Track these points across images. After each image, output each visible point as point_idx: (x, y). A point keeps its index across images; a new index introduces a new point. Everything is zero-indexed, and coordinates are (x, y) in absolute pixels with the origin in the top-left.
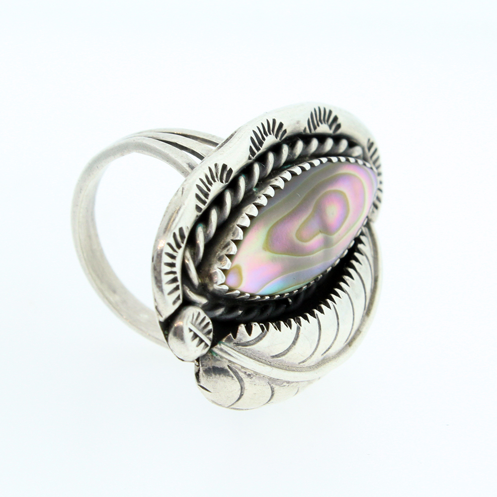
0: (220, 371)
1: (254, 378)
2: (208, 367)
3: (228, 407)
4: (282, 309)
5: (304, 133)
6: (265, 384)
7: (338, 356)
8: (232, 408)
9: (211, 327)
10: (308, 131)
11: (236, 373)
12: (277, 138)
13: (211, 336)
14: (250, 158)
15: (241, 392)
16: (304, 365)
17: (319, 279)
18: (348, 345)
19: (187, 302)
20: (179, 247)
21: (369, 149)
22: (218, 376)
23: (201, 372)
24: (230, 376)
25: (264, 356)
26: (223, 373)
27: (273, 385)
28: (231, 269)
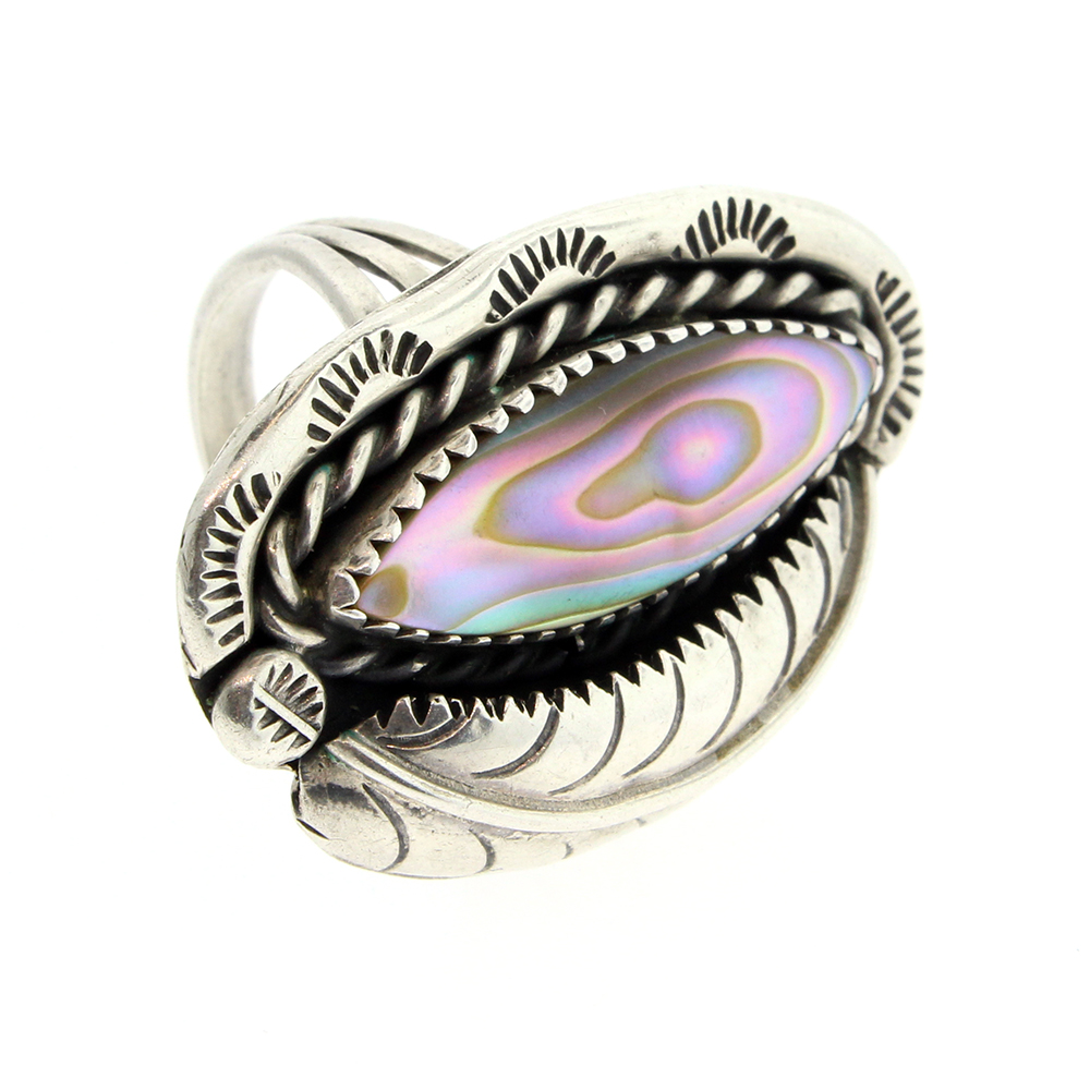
0: (346, 795)
1: (429, 817)
2: (317, 783)
3: (384, 871)
4: (557, 660)
5: (674, 259)
6: (461, 832)
7: (680, 780)
8: (395, 874)
9: (320, 698)
10: (687, 252)
11: (382, 803)
12: (583, 273)
13: (320, 718)
14: (490, 318)
15: (402, 846)
16: (567, 798)
17: (657, 600)
18: (715, 756)
19: (264, 640)
20: (250, 516)
21: (883, 296)
22: (340, 805)
23: (302, 793)
24: (368, 809)
25: (454, 773)
26: (352, 800)
27: (488, 837)
28: (377, 575)
